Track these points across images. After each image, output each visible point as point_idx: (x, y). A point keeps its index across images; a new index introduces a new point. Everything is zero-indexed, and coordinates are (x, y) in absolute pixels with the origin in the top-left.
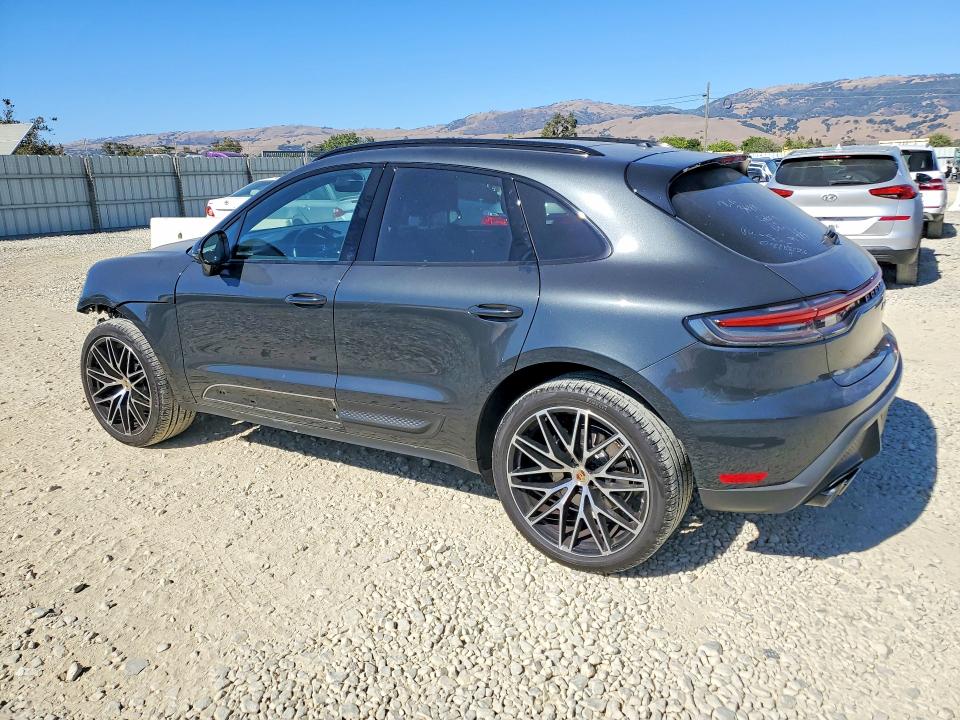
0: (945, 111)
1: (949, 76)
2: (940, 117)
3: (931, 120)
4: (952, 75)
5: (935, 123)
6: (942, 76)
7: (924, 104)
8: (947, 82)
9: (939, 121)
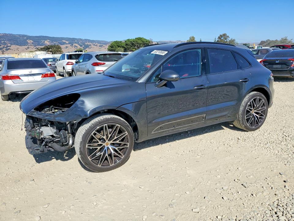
0: (9, 45)
1: (8, 34)
2: (9, 46)
3: (6, 47)
4: (9, 34)
5: (7, 48)
6: (6, 34)
7: (2, 42)
8: (7, 36)
9: (8, 48)
